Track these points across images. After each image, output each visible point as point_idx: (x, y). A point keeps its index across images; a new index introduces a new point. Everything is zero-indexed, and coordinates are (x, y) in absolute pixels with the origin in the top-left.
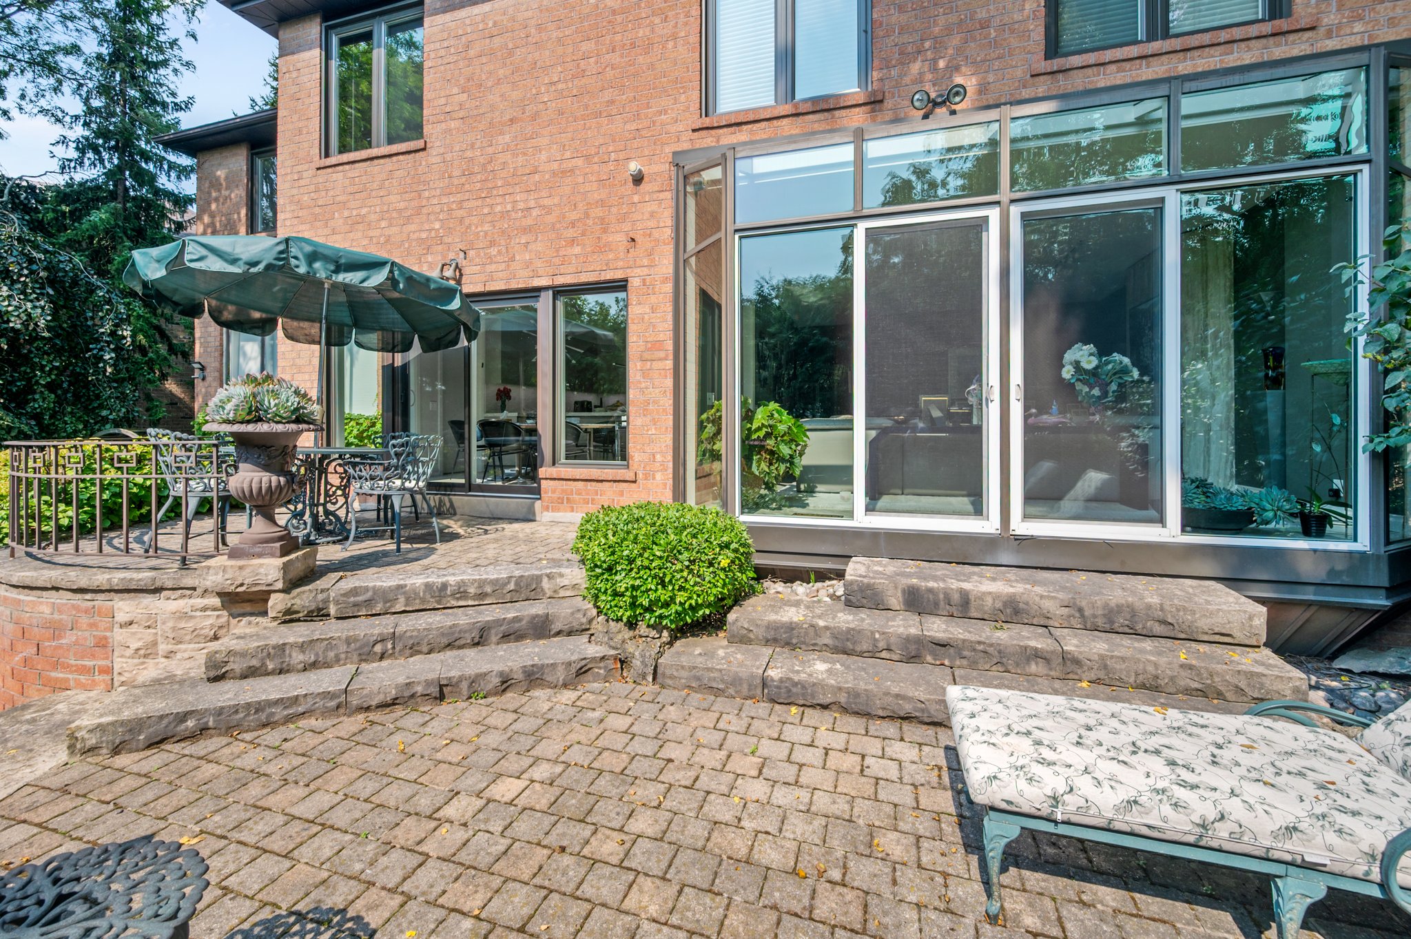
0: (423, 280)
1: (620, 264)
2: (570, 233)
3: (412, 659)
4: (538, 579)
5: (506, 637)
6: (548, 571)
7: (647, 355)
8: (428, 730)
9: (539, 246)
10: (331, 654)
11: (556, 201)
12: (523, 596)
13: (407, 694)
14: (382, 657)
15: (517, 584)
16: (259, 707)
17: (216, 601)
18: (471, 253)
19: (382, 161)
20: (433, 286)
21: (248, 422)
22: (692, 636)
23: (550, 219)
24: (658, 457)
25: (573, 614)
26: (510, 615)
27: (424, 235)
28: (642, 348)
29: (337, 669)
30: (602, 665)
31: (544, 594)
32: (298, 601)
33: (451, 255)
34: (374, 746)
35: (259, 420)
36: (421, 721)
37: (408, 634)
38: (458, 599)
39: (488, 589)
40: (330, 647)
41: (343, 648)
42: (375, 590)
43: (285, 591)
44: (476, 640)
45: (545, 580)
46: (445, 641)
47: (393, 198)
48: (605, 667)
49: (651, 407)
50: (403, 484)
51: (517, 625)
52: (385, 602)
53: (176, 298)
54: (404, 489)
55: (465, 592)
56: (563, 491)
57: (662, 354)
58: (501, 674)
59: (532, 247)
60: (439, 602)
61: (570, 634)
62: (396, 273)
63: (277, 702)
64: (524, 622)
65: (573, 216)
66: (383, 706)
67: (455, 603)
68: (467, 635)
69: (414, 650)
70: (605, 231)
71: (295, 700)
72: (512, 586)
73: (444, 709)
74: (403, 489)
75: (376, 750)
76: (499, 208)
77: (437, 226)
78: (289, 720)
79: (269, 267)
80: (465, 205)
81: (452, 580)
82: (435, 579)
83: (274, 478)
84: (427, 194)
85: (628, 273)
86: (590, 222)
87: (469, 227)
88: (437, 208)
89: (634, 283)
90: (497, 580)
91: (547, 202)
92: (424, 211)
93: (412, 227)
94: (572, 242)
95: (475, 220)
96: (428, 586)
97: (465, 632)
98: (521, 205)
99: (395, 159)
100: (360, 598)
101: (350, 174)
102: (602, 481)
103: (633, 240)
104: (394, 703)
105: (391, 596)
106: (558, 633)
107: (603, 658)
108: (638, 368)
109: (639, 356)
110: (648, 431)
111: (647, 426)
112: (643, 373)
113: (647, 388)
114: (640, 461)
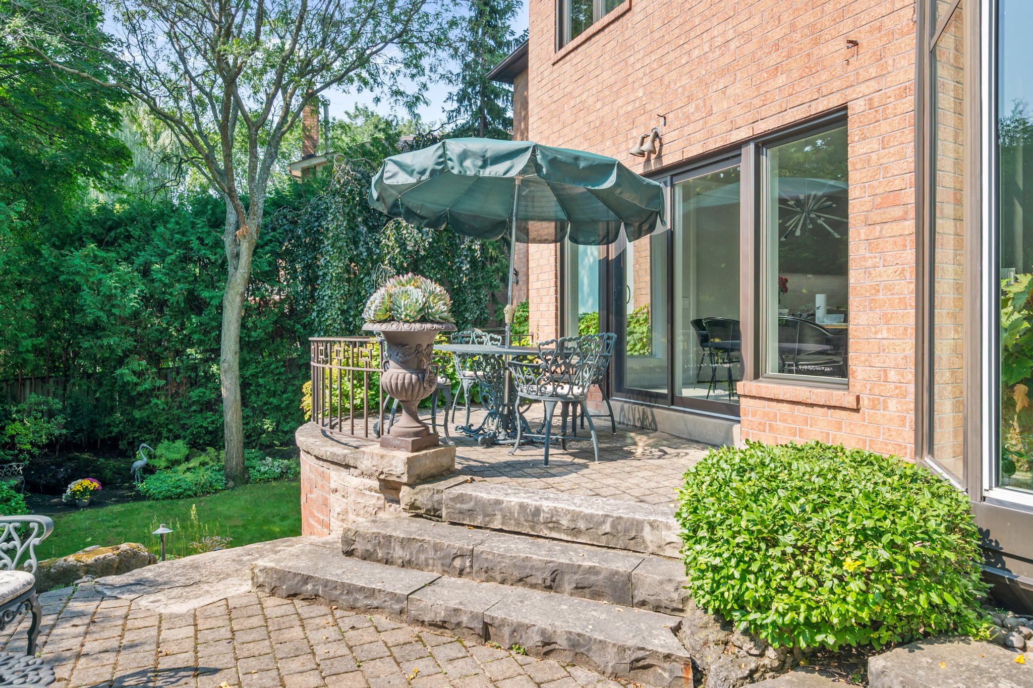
0: (570, 160)
1: (837, 84)
2: (774, 59)
3: (485, 584)
4: (639, 525)
5: (580, 589)
6: (652, 518)
7: (875, 216)
8: (449, 668)
9: (736, 89)
10: (422, 557)
11: (756, 21)
12: (621, 544)
13: (454, 620)
14: (461, 573)
15: (613, 526)
16: (350, 590)
17: (376, 484)
18: (670, 117)
19: (597, 37)
20: (582, 164)
21: (385, 321)
22: (821, 672)
23: (750, 47)
24: (892, 376)
25: (661, 583)
26: (587, 564)
27: (630, 108)
28: (869, 206)
29: (416, 572)
30: (667, 665)
31: (646, 548)
32: (419, 497)
33: (653, 124)
34: (398, 664)
35: (391, 319)
36: (453, 655)
37: (484, 556)
38: (551, 529)
39: (582, 525)
40: (421, 550)
41: (431, 554)
42: (478, 501)
43: (412, 485)
44: (548, 583)
45: (647, 529)
46: (517, 574)
47: (605, 75)
48: (671, 671)
49: (881, 296)
50: (555, 389)
51: (593, 578)
52: (485, 516)
53: (423, 213)
54: (557, 395)
55: (557, 522)
56: (766, 415)
57: (898, 212)
58: (543, 632)
59: (730, 91)
60: (533, 528)
61: (657, 608)
62: (539, 157)
63: (361, 589)
64: (601, 577)
65: (777, 34)
66: (433, 625)
67: (546, 533)
68: (538, 574)
69: (488, 574)
70: (816, 42)
71: (372, 593)
72: (607, 528)
73: (483, 651)
74: (555, 395)
75: (396, 668)
76: (696, 53)
77: (641, 94)
78: (369, 609)
79: (433, 172)
80: (665, 60)
81: (546, 505)
82: (532, 502)
83: (408, 376)
84: (632, 60)
85: (850, 94)
86: (797, 36)
87: (668, 86)
88: (640, 74)
89: (856, 109)
90: (592, 516)
91: (746, 26)
92: (630, 80)
93: (620, 102)
94: (776, 70)
95: (673, 75)
96: (522, 507)
97: (537, 570)
98: (719, 41)
99: (607, 30)
100: (465, 507)
101: (575, 62)
102: (812, 405)
103: (855, 43)
104: (441, 625)
105: (489, 510)
106: (643, 604)
107: (668, 657)
108: (863, 237)
109: (863, 218)
110: (876, 333)
111: (875, 325)
112: (870, 244)
113: (875, 267)
114: (865, 379)
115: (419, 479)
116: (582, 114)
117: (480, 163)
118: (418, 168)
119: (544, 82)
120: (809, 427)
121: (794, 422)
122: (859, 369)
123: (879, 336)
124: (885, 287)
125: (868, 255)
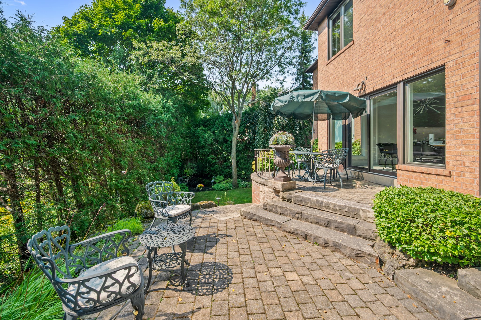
0: (332, 94)
1: (440, 57)
2: (412, 52)
3: (305, 223)
4: (358, 210)
5: (337, 228)
6: (363, 208)
7: (458, 104)
8: (295, 246)
9: (396, 64)
10: (286, 213)
11: (403, 40)
12: (351, 215)
13: (296, 232)
14: (298, 219)
15: (348, 209)
16: (266, 219)
17: (273, 190)
18: (369, 77)
19: (341, 55)
20: (337, 95)
21: (275, 145)
23: (401, 49)
25: (367, 230)
26: (339, 220)
27: (353, 76)
28: (455, 100)
29: (284, 217)
30: (369, 257)
31: (361, 218)
32: (285, 195)
33: (362, 80)
34: (280, 242)
35: (277, 144)
36: (296, 242)
37: (305, 214)
38: (327, 208)
39: (337, 208)
40: (286, 210)
41: (289, 212)
42: (303, 198)
43: (283, 192)
44: (326, 225)
45: (361, 212)
46: (316, 221)
47: (344, 66)
48: (371, 260)
50: (327, 165)
51: (341, 225)
52: (305, 202)
53: (285, 114)
54: (328, 167)
55: (329, 206)
56: (408, 176)
57: (470, 102)
58: (325, 240)
59: (393, 65)
60: (321, 207)
61: (365, 238)
62: (322, 94)
63: (269, 220)
64: (344, 225)
65: (413, 43)
66: (289, 232)
67: (325, 209)
68: (323, 222)
69: (306, 220)
70: (430, 43)
71: (272, 221)
72: (346, 210)
73: (305, 243)
74: (327, 167)
75: (279, 243)
76: (379, 54)
77: (357, 70)
78: (271, 226)
79: (289, 101)
80: (367, 58)
81: (325, 201)
82: (320, 199)
83: (282, 160)
84: (354, 60)
85: (446, 60)
86: (421, 42)
87: (368, 67)
88: (357, 64)
89: (449, 65)
90: (341, 206)
91: (399, 42)
92: (353, 67)
93: (350, 74)
94: (412, 55)
95: (370, 63)
96: (317, 201)
97: (322, 220)
98: (388, 49)
99: (345, 52)
100: (299, 199)
101: (334, 63)
102: (428, 174)
103: (449, 41)
104: (292, 233)
105: (307, 201)
106: (360, 236)
107: (369, 255)
108: (453, 112)
109: (453, 105)
110: (459, 148)
111: (459, 145)
112: (456, 115)
113: (458, 123)
114: (453, 165)
115: (284, 190)
116: (336, 80)
117: (303, 98)
118: (284, 101)
119: (323, 71)
120: (427, 182)
121: (420, 179)
122: (451, 161)
123: (461, 149)
124: (464, 131)
125: (455, 119)
